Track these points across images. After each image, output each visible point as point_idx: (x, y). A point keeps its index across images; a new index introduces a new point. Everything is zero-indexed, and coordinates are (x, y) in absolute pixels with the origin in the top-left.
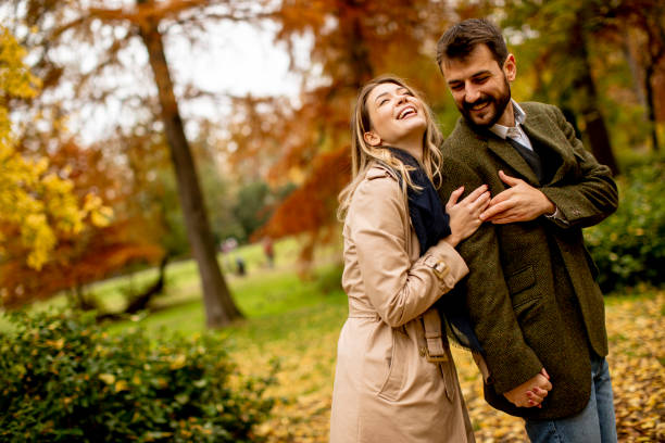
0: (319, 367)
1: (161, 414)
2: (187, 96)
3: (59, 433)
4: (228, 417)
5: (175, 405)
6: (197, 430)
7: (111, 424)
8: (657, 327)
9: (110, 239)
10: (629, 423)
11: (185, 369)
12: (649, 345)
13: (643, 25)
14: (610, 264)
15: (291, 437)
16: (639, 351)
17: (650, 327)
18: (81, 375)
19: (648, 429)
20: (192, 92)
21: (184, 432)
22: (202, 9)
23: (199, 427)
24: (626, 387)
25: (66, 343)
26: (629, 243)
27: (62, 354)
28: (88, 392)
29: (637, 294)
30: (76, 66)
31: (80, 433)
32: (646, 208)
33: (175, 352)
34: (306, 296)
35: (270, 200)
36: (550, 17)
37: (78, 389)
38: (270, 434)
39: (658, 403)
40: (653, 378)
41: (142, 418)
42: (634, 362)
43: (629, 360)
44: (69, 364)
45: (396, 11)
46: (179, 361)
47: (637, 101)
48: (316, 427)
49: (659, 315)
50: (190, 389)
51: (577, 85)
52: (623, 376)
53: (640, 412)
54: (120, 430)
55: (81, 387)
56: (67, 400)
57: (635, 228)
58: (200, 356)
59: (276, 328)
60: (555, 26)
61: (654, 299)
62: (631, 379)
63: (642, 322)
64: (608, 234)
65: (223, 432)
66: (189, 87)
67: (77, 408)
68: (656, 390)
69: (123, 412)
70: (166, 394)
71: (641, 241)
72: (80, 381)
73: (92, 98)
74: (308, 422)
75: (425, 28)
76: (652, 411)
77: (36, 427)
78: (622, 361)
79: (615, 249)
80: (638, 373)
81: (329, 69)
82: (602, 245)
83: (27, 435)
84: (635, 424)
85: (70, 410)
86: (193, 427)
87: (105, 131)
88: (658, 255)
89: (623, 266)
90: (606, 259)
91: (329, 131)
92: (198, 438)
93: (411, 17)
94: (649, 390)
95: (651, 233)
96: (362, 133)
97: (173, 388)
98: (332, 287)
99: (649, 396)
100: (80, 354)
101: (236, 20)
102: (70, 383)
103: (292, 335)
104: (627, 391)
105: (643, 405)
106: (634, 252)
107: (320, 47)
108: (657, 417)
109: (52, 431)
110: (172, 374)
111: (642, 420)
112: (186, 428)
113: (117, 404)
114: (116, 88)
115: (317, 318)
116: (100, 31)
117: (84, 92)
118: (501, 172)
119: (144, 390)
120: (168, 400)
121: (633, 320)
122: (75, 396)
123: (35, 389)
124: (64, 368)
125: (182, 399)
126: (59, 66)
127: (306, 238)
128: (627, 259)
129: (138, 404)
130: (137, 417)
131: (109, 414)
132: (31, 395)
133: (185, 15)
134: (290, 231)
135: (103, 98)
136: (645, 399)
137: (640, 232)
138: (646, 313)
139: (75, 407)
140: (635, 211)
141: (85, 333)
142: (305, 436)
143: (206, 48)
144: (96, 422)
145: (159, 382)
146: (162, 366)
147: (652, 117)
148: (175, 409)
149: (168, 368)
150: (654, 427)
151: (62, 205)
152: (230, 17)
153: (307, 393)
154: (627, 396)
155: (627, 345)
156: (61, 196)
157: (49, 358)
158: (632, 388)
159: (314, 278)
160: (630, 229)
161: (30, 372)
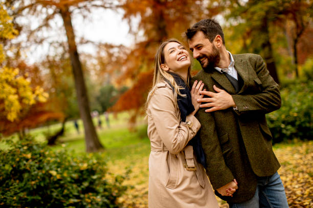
0: (142, 172)
1: (76, 191)
2: (82, 43)
3: (30, 198)
4: (107, 193)
5: (82, 187)
6: (93, 199)
7: (54, 194)
8: (304, 159)
9: (39, 109)
10: (297, 202)
11: (87, 170)
12: (302, 167)
13: (295, 19)
14: (281, 129)
15: (134, 204)
16: (297, 170)
17: (301, 159)
18: (40, 171)
19: (307, 205)
20: (84, 41)
21: (87, 200)
22: (90, 2)
23: (94, 197)
24: (293, 186)
25: (32, 155)
26: (290, 119)
27: (30, 161)
28: (43, 179)
29: (293, 143)
30: (28, 26)
31: (40, 198)
32: (298, 104)
33: (82, 162)
34: (132, 139)
35: (114, 94)
36: (253, 13)
37: (39, 178)
38: (123, 202)
39: (310, 193)
40: (306, 182)
41: (68, 192)
42: (296, 174)
43: (293, 174)
44: (34, 166)
45: (179, 7)
46: (84, 166)
47: (289, 54)
48: (145, 200)
49: (304, 153)
50: (89, 179)
51: (264, 46)
52: (292, 181)
53: (302, 197)
54: (58, 198)
55: (41, 177)
56: (33, 183)
57: (293, 113)
58: (94, 164)
59: (120, 154)
60: (255, 17)
61: (301, 146)
62: (295, 182)
63: (297, 156)
64: (281, 115)
65: (106, 200)
66: (82, 39)
67: (39, 186)
68: (308, 188)
69: (60, 189)
70: (78, 182)
71: (296, 119)
72: (40, 174)
73: (36, 42)
74: (142, 197)
75: (193, 16)
76: (307, 197)
77: (19, 195)
78: (290, 174)
79: (284, 122)
80: (299, 179)
81: (147, 33)
82: (278, 120)
83: (15, 198)
84: (300, 203)
85: (35, 187)
86: (92, 198)
87: (41, 57)
88: (304, 125)
89: (287, 130)
90: (279, 127)
91: (146, 62)
92: (94, 203)
93: (186, 10)
94: (305, 187)
95: (301, 115)
96: (160, 64)
97: (81, 179)
98: (143, 135)
99: (305, 190)
100: (40, 161)
101: (105, 8)
102: (35, 174)
103: (128, 157)
104: (294, 188)
105: (303, 194)
106: (292, 124)
107: (144, 22)
108: (310, 200)
109: (26, 197)
110: (81, 172)
111: (303, 201)
112: (88, 198)
113: (57, 185)
114: (48, 37)
115: (139, 149)
116: (41, 10)
117: (32, 39)
118: (214, 86)
119: (69, 179)
120: (79, 184)
121: (293, 155)
122: (37, 181)
123: (17, 177)
124: (32, 167)
125: (86, 184)
126: (20, 26)
127: (133, 112)
128: (289, 127)
129: (66, 186)
130: (66, 192)
131: (53, 190)
132: (15, 180)
133: (81, 5)
134: (125, 108)
135: (41, 42)
136: (304, 192)
137: (295, 115)
138: (298, 152)
139: (37, 186)
140: (293, 105)
141: (42, 151)
142: (141, 204)
143: (91, 21)
144: (47, 193)
145: (75, 176)
146: (77, 168)
147: (296, 62)
148: (82, 189)
149: (79, 169)
150: (310, 204)
151: (25, 91)
152: (103, 6)
153: (139, 184)
154: (295, 190)
155: (291, 167)
156: (24, 87)
157: (25, 162)
158: (297, 186)
159: (136, 131)
160: (291, 113)
161: (14, 169)
